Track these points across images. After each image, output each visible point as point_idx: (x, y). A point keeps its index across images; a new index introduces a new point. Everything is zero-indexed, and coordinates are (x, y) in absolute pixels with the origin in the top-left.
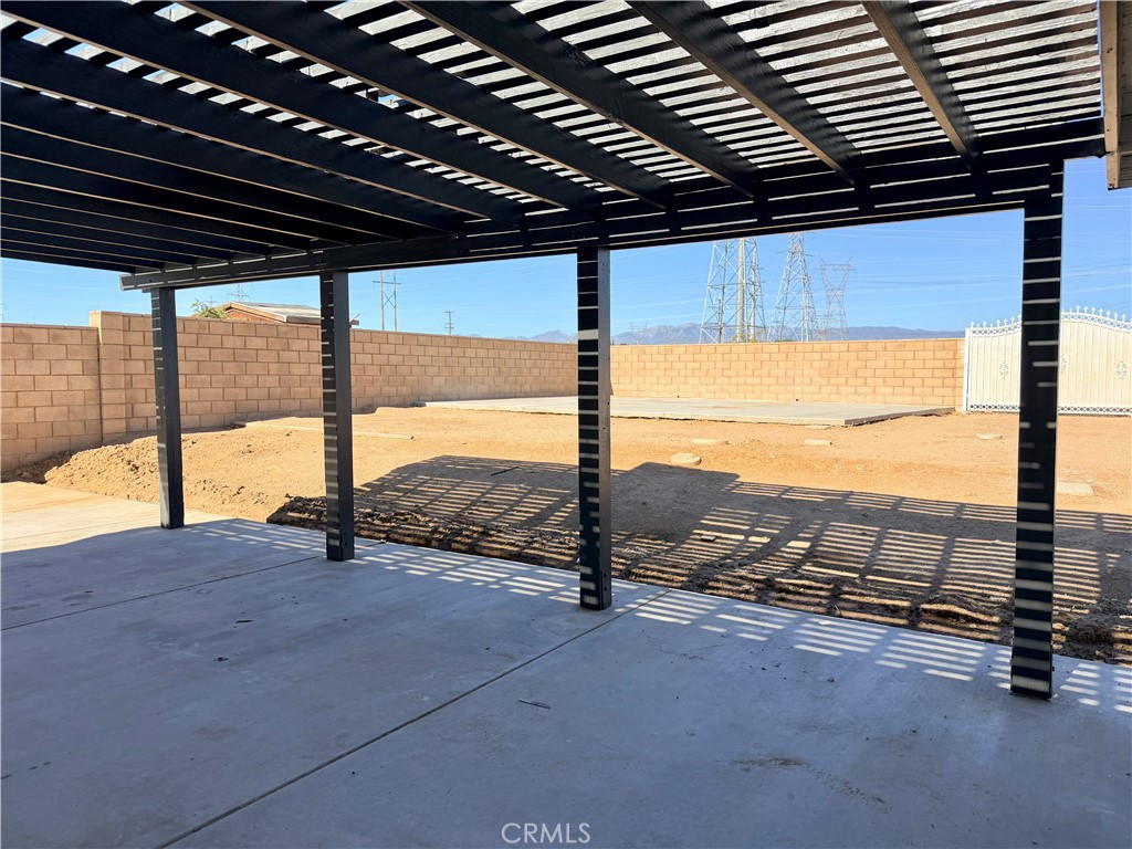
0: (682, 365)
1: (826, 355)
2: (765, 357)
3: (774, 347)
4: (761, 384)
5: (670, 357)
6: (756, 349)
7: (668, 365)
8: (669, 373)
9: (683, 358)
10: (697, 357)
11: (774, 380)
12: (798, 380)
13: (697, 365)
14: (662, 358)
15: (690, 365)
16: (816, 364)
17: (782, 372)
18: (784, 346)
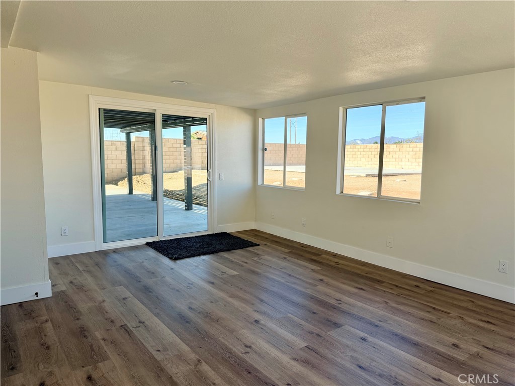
0: (359, 153)
1: (414, 149)
2: (391, 150)
3: (394, 146)
4: (389, 161)
5: (355, 150)
6: (388, 146)
7: (354, 153)
8: (354, 156)
9: (360, 150)
10: (365, 150)
11: (394, 160)
12: (404, 160)
13: (365, 153)
14: (352, 150)
15: (362, 153)
16: (411, 153)
17: (397, 156)
18: (398, 145)
